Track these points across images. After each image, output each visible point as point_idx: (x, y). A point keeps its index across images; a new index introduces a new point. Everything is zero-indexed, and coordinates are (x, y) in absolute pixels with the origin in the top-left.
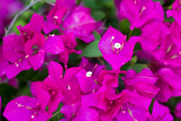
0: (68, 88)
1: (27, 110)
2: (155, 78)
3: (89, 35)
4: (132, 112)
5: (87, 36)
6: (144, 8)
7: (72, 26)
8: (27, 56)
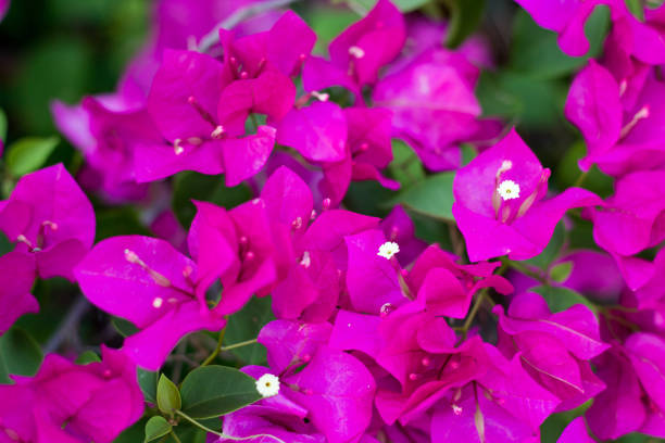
0: (301, 259)
1: (152, 281)
2: (600, 344)
3: (444, 149)
4: (486, 425)
5: (438, 151)
6: (644, 113)
7: (401, 102)
8: (219, 130)
